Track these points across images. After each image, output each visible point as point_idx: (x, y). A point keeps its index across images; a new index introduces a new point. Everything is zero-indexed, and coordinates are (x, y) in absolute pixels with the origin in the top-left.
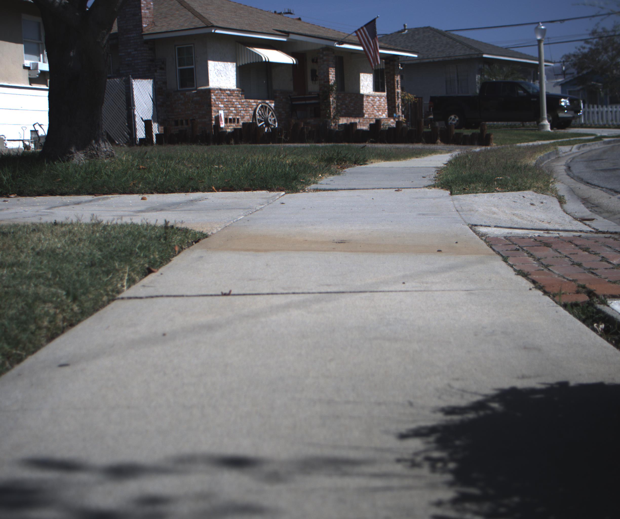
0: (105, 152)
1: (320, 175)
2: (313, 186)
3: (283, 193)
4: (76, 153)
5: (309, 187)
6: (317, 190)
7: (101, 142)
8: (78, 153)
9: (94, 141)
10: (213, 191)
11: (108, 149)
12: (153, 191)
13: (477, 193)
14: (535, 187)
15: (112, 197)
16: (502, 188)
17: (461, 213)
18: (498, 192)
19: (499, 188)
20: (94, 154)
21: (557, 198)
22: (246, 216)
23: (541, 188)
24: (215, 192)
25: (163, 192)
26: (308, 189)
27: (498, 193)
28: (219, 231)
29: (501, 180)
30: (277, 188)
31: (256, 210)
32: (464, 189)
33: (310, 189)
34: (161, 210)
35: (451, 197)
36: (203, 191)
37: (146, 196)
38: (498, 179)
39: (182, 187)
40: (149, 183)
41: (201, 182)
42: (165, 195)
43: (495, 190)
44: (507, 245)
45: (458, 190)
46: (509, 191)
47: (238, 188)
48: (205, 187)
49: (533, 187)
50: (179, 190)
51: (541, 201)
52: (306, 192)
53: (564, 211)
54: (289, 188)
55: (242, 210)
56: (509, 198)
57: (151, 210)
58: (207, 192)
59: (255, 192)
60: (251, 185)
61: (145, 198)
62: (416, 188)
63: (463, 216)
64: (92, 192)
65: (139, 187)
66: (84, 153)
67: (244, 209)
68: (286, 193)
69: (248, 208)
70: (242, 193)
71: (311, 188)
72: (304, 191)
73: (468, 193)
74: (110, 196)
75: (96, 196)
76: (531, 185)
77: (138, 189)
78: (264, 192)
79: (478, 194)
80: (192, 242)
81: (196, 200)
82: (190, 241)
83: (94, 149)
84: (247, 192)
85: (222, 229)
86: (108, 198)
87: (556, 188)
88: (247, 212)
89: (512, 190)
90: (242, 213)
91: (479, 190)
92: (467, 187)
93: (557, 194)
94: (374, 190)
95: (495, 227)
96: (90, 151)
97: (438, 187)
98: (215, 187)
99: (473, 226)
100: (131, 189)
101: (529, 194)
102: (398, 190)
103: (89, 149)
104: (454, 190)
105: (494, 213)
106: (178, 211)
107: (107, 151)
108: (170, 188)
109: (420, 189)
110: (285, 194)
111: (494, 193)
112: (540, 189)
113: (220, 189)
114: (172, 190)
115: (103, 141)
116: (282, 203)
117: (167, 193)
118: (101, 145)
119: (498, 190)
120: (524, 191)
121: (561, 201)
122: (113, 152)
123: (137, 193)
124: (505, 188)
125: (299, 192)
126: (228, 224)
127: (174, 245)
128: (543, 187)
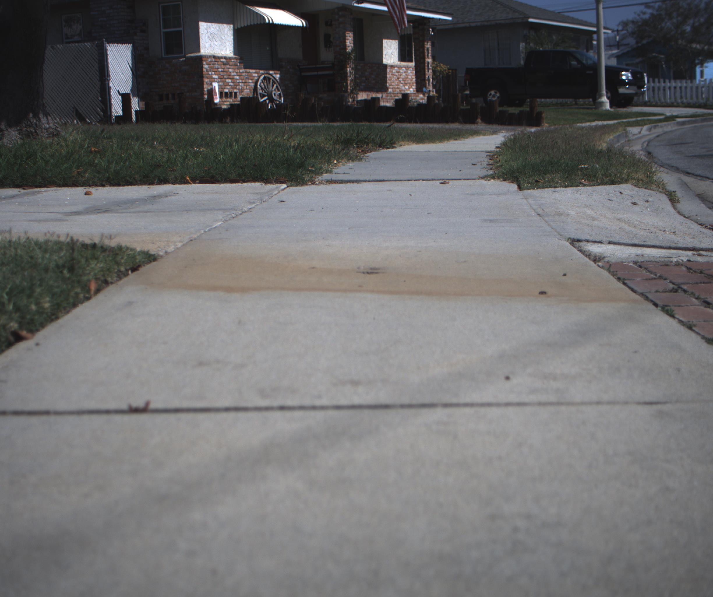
0: (47, 129)
1: (335, 162)
2: (326, 176)
3: (284, 186)
4: (7, 130)
5: (320, 178)
6: (330, 182)
7: (41, 116)
8: (9, 130)
9: (31, 115)
10: (187, 183)
11: (52, 125)
12: (104, 183)
13: (555, 187)
14: (634, 179)
15: (45, 191)
16: (589, 181)
17: (546, 218)
18: (585, 185)
19: (585, 180)
20: (31, 131)
21: (666, 194)
22: (226, 221)
23: (642, 180)
24: (191, 184)
25: (119, 185)
26: (319, 180)
27: (585, 187)
28: (178, 248)
29: (587, 169)
30: (276, 179)
31: (243, 212)
32: (537, 181)
33: (322, 181)
34: (106, 211)
35: (521, 193)
36: (174, 183)
37: (93, 190)
38: (582, 168)
39: (144, 177)
40: (99, 172)
41: (172, 171)
42: (121, 188)
43: (581, 183)
44: (649, 279)
45: (529, 183)
46: (599, 185)
47: (222, 179)
48: (176, 178)
49: (632, 179)
50: (140, 181)
51: (646, 198)
52: (316, 184)
53: (679, 213)
54: (292, 179)
55: (221, 212)
56: (601, 195)
57: (91, 212)
58: (179, 184)
59: (245, 184)
60: (239, 175)
61: (90, 192)
62: (468, 179)
63: (551, 223)
64: (20, 184)
65: (84, 177)
66: (18, 130)
67: (225, 210)
68: (288, 187)
69: (232, 209)
70: (228, 186)
71: (323, 179)
72: (314, 183)
73: (543, 187)
74: (43, 189)
75: (24, 189)
76: (628, 176)
77: (84, 179)
78: (258, 184)
79: (557, 189)
80: (127, 270)
81: (160, 196)
82: (123, 269)
83: (32, 125)
84: (234, 185)
85: (183, 245)
86: (39, 192)
87: (663, 180)
88: (228, 215)
89: (603, 183)
90: (221, 217)
91: (557, 183)
92: (540, 179)
93: (666, 189)
94: (410, 182)
95: (610, 243)
96: (26, 127)
97: (499, 178)
98: (189, 177)
99: (574, 242)
100: (74, 179)
101: (627, 188)
102: (444, 182)
103: (24, 125)
104: (522, 182)
105: (594, 219)
106: (130, 212)
107: (50, 127)
108: (128, 178)
109: (474, 181)
110: (286, 188)
111: (579, 188)
112: (641, 182)
113: (197, 180)
114: (131, 181)
115: (44, 114)
116: (281, 201)
117: (123, 186)
118: (42, 119)
119: (585, 183)
120: (619, 184)
121: (673, 199)
122: (59, 129)
123: (82, 186)
124: (594, 181)
125: (307, 185)
126: (195, 236)
127: (89, 281)
128: (644, 179)
